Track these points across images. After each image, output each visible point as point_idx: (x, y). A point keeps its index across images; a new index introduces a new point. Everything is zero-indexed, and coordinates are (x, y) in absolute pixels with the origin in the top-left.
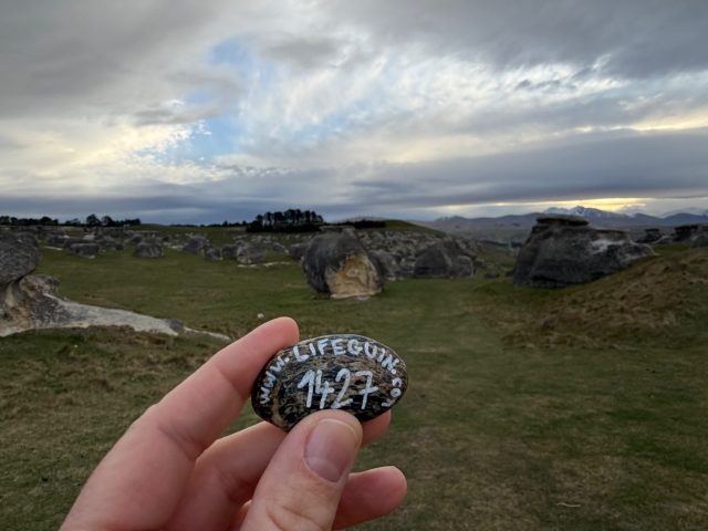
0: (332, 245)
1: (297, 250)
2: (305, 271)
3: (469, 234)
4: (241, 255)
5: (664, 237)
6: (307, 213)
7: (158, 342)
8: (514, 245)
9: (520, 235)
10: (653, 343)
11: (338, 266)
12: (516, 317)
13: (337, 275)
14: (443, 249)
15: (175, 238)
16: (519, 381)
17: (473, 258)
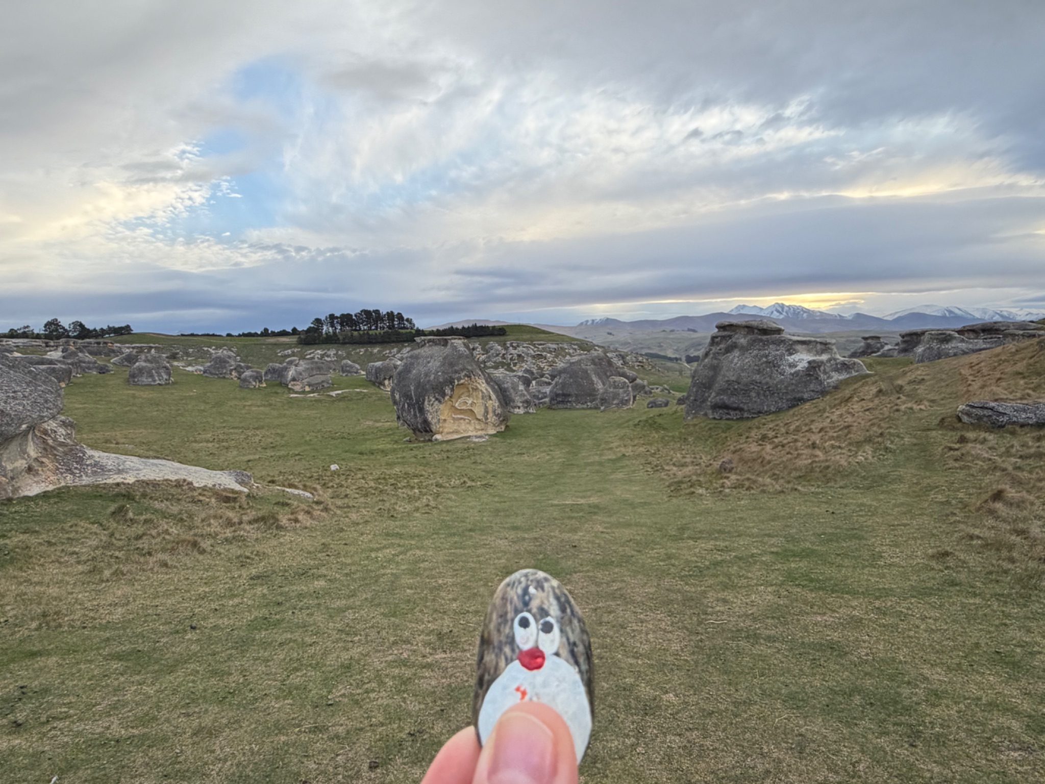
0: (434, 365)
1: (378, 370)
2: (395, 403)
3: (626, 344)
4: (294, 379)
5: (887, 348)
6: (390, 315)
7: (227, 500)
8: (690, 360)
9: (696, 345)
10: (842, 483)
11: (444, 395)
12: (688, 460)
13: (442, 407)
14: (590, 368)
15: (188, 355)
16: (682, 529)
17: (633, 380)
